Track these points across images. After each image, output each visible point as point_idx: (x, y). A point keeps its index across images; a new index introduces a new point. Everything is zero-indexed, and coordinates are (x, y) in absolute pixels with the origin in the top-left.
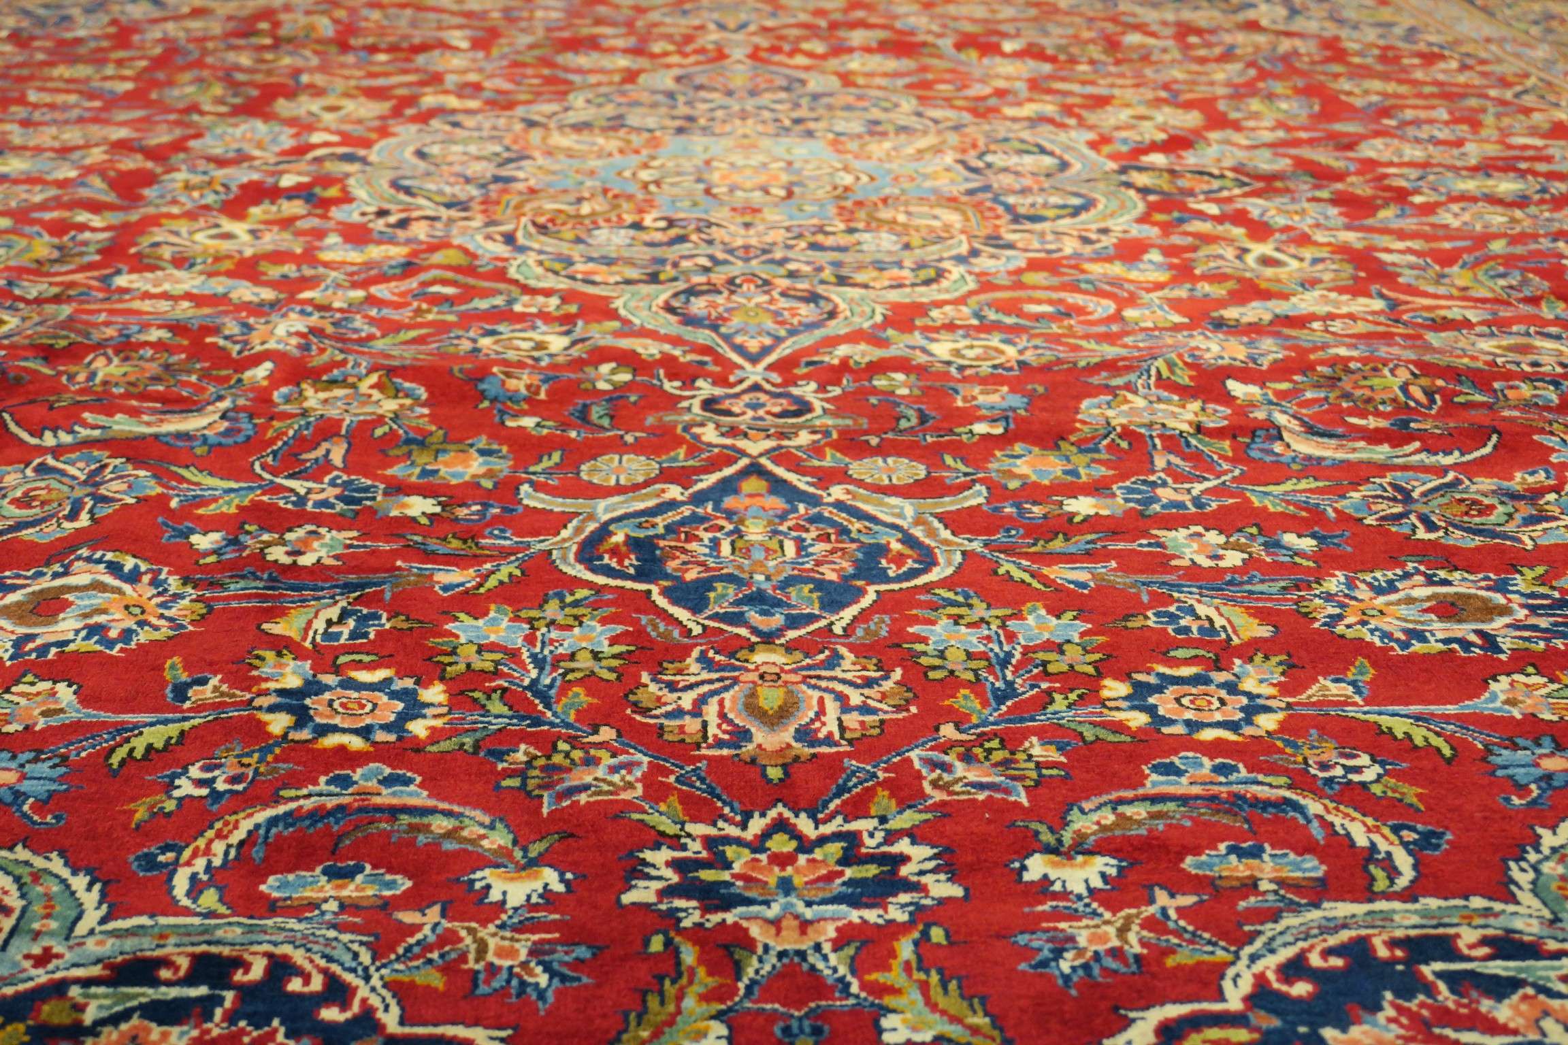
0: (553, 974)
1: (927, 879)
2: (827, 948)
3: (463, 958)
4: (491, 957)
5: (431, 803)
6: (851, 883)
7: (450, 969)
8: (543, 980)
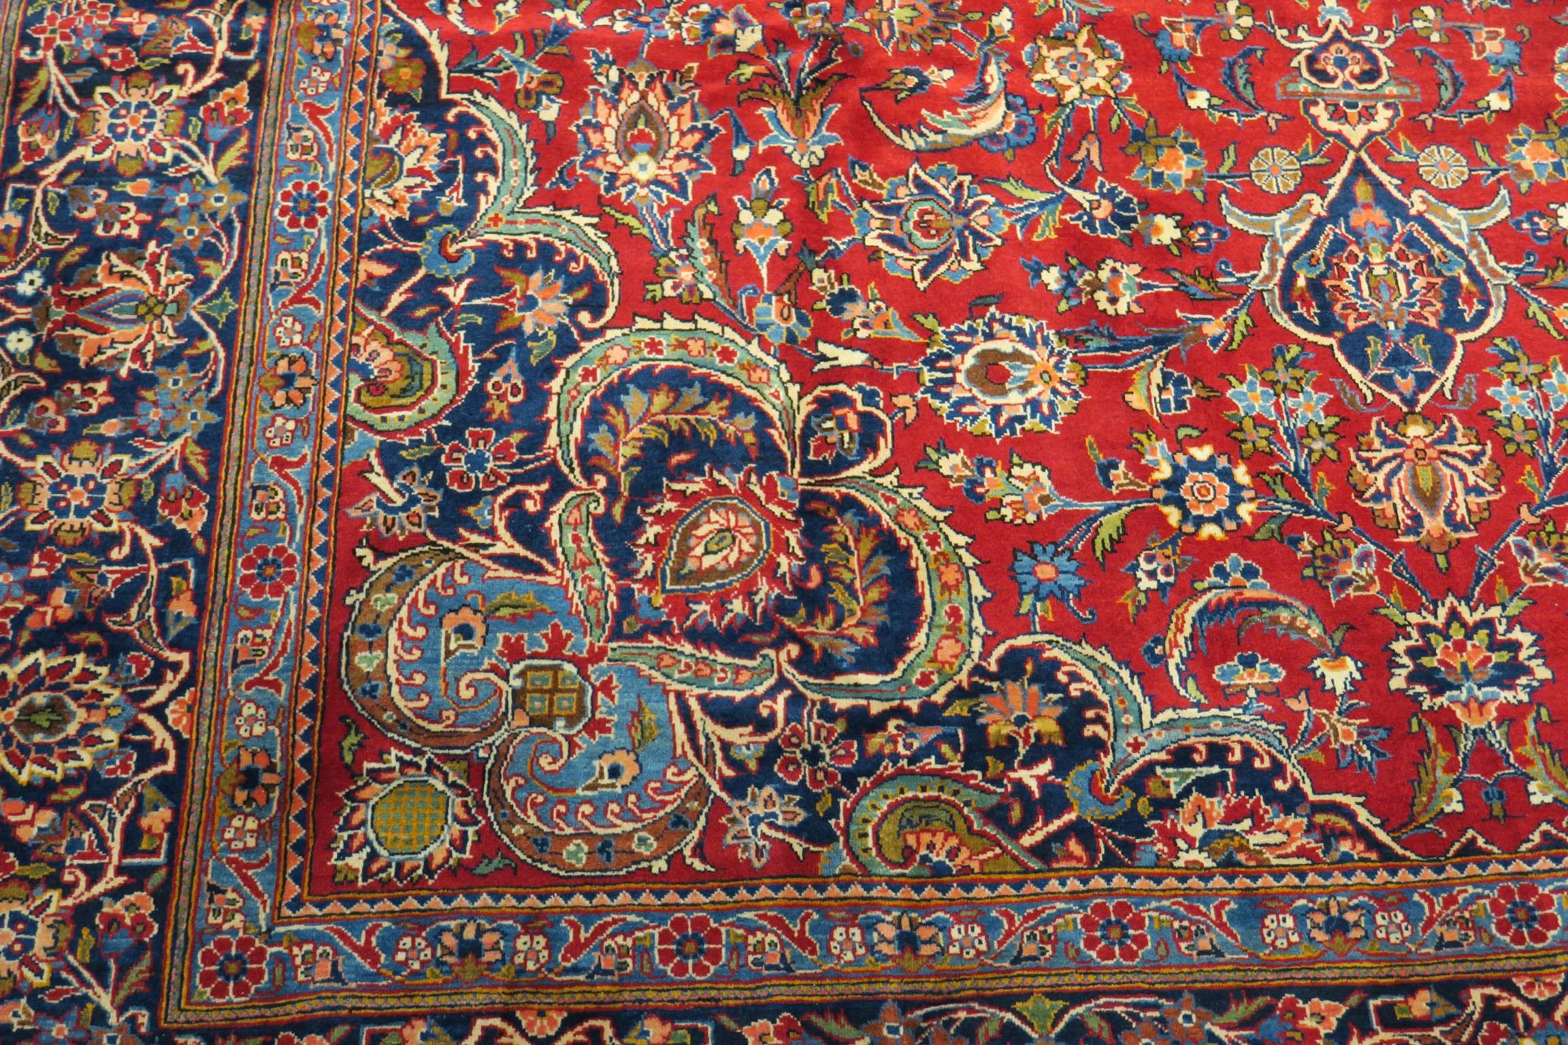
0: (1373, 751)
1: (1533, 663)
2: (1494, 724)
3: (1329, 742)
4: (1342, 740)
5: (1274, 595)
6: (1498, 666)
7: (1325, 747)
8: (1367, 754)
